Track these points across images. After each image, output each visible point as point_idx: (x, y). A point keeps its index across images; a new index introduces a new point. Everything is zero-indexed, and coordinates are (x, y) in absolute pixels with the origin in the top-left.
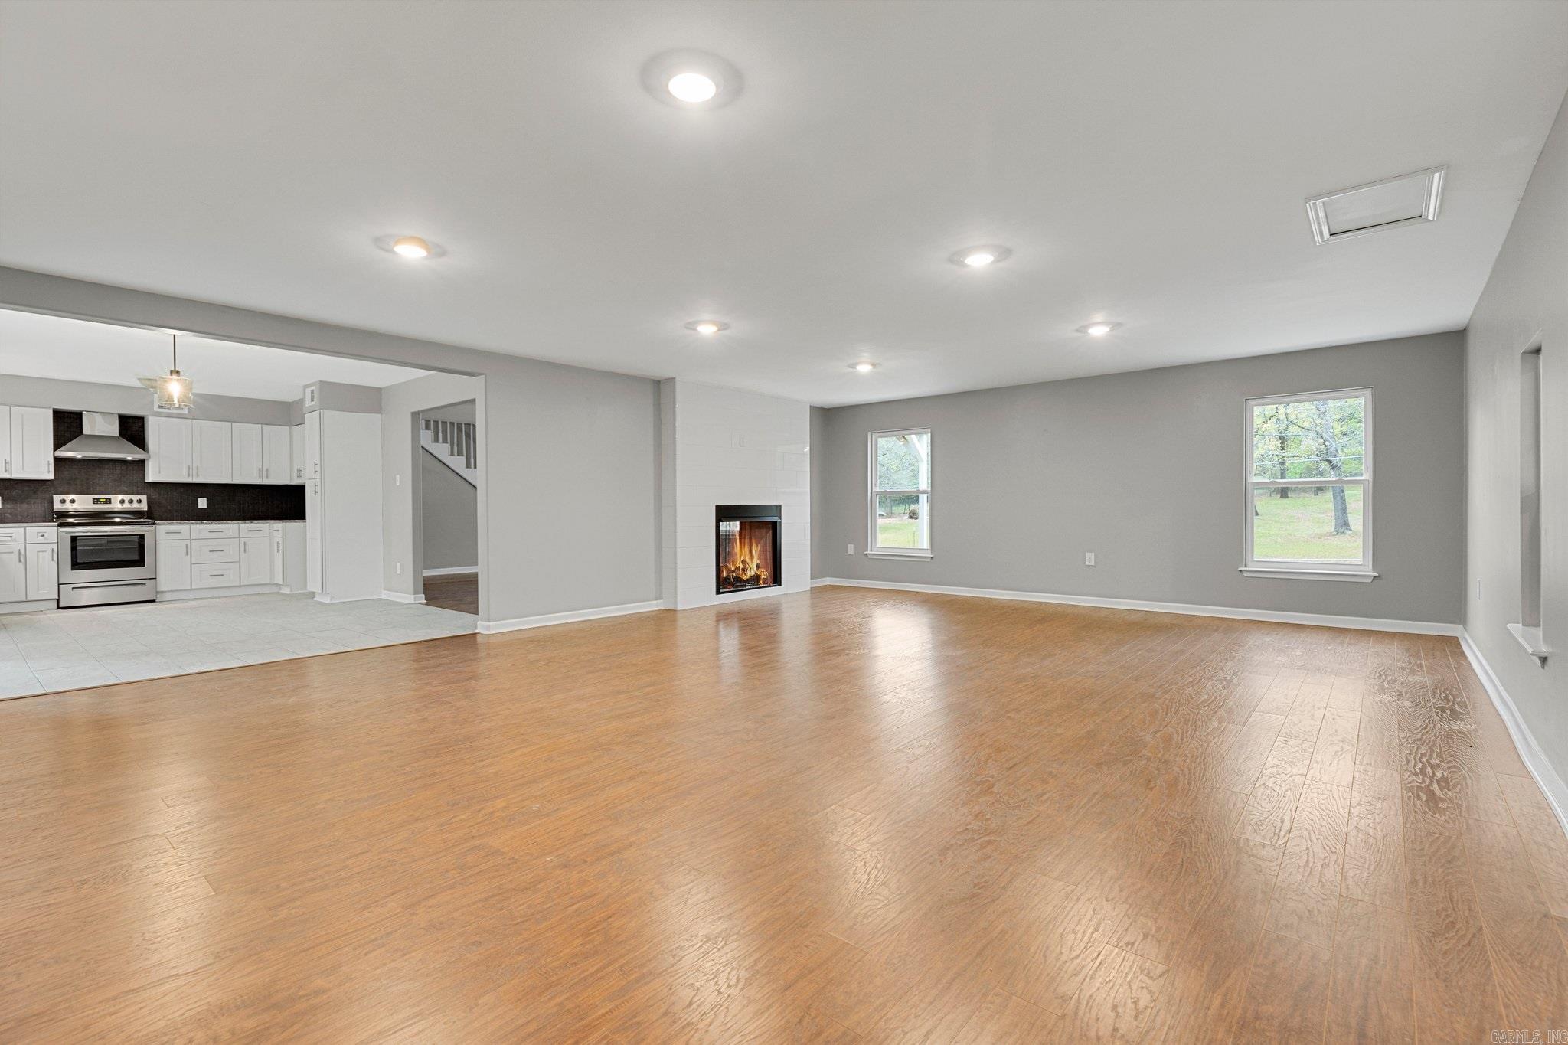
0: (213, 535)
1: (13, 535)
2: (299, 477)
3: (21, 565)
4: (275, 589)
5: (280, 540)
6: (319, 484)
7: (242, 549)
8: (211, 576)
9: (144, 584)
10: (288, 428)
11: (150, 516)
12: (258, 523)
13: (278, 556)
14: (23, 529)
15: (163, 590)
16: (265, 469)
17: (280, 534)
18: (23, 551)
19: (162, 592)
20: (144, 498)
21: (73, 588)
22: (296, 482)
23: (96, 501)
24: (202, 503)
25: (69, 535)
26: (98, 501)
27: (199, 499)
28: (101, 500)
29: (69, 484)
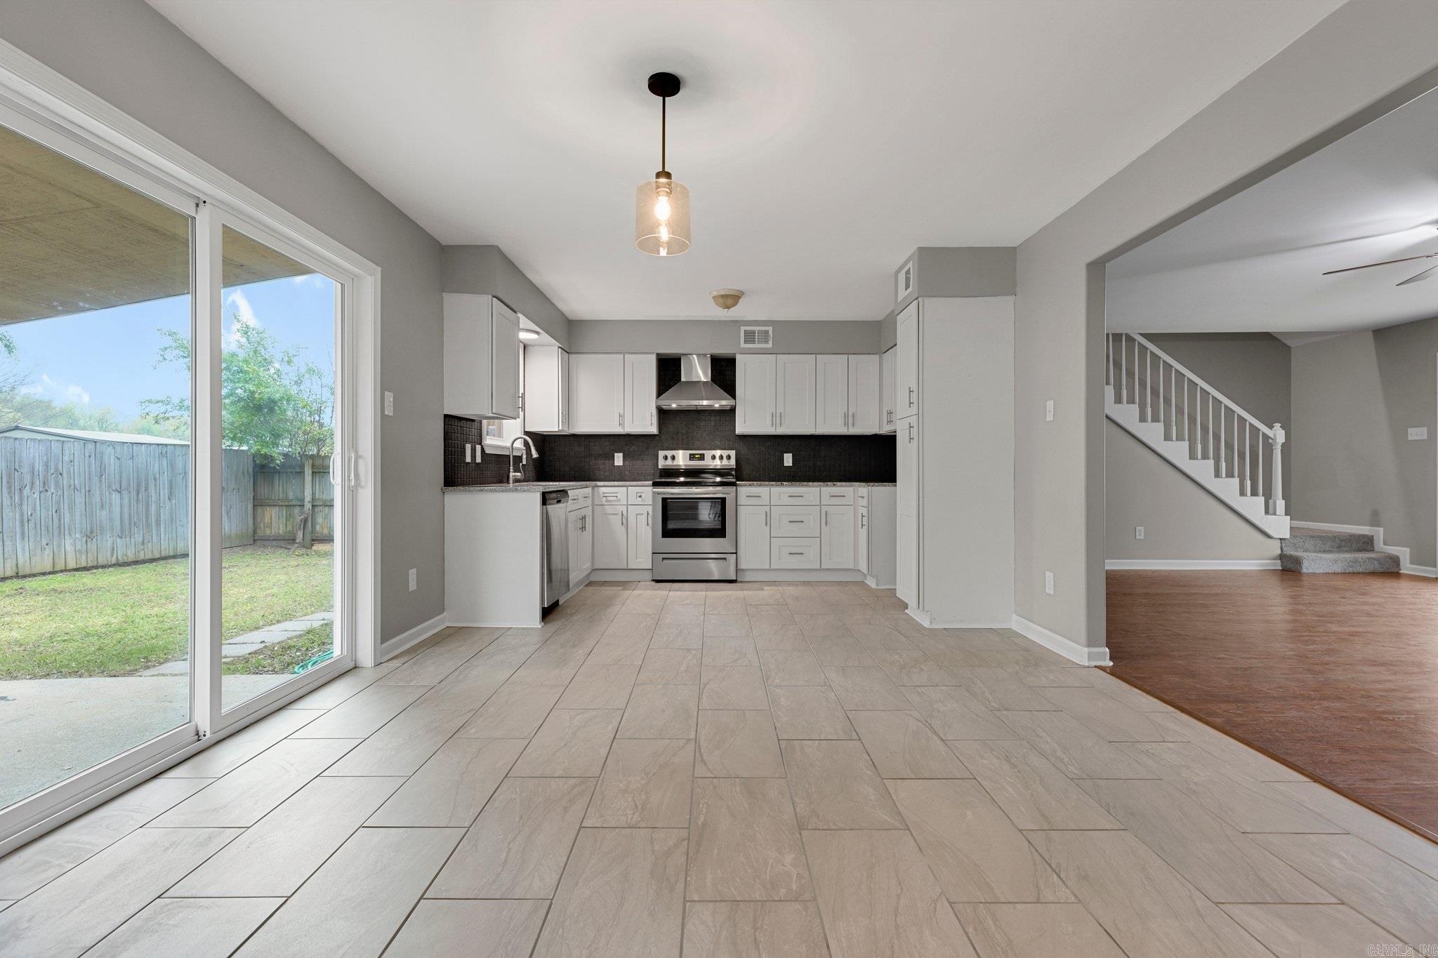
0: (792, 501)
1: (618, 495)
2: (889, 422)
3: (623, 528)
4: (859, 578)
5: (865, 511)
6: (915, 425)
7: (823, 520)
8: (790, 554)
9: (725, 559)
10: (878, 356)
11: (738, 475)
12: (841, 486)
13: (863, 533)
14: (625, 488)
15: (744, 568)
16: (850, 414)
17: (864, 502)
18: (625, 513)
19: (743, 570)
20: (733, 453)
21: (663, 559)
22: (885, 430)
23: (692, 457)
24: (788, 460)
25: (660, 497)
26: (694, 457)
27: (785, 454)
28: (697, 456)
29: (673, 438)
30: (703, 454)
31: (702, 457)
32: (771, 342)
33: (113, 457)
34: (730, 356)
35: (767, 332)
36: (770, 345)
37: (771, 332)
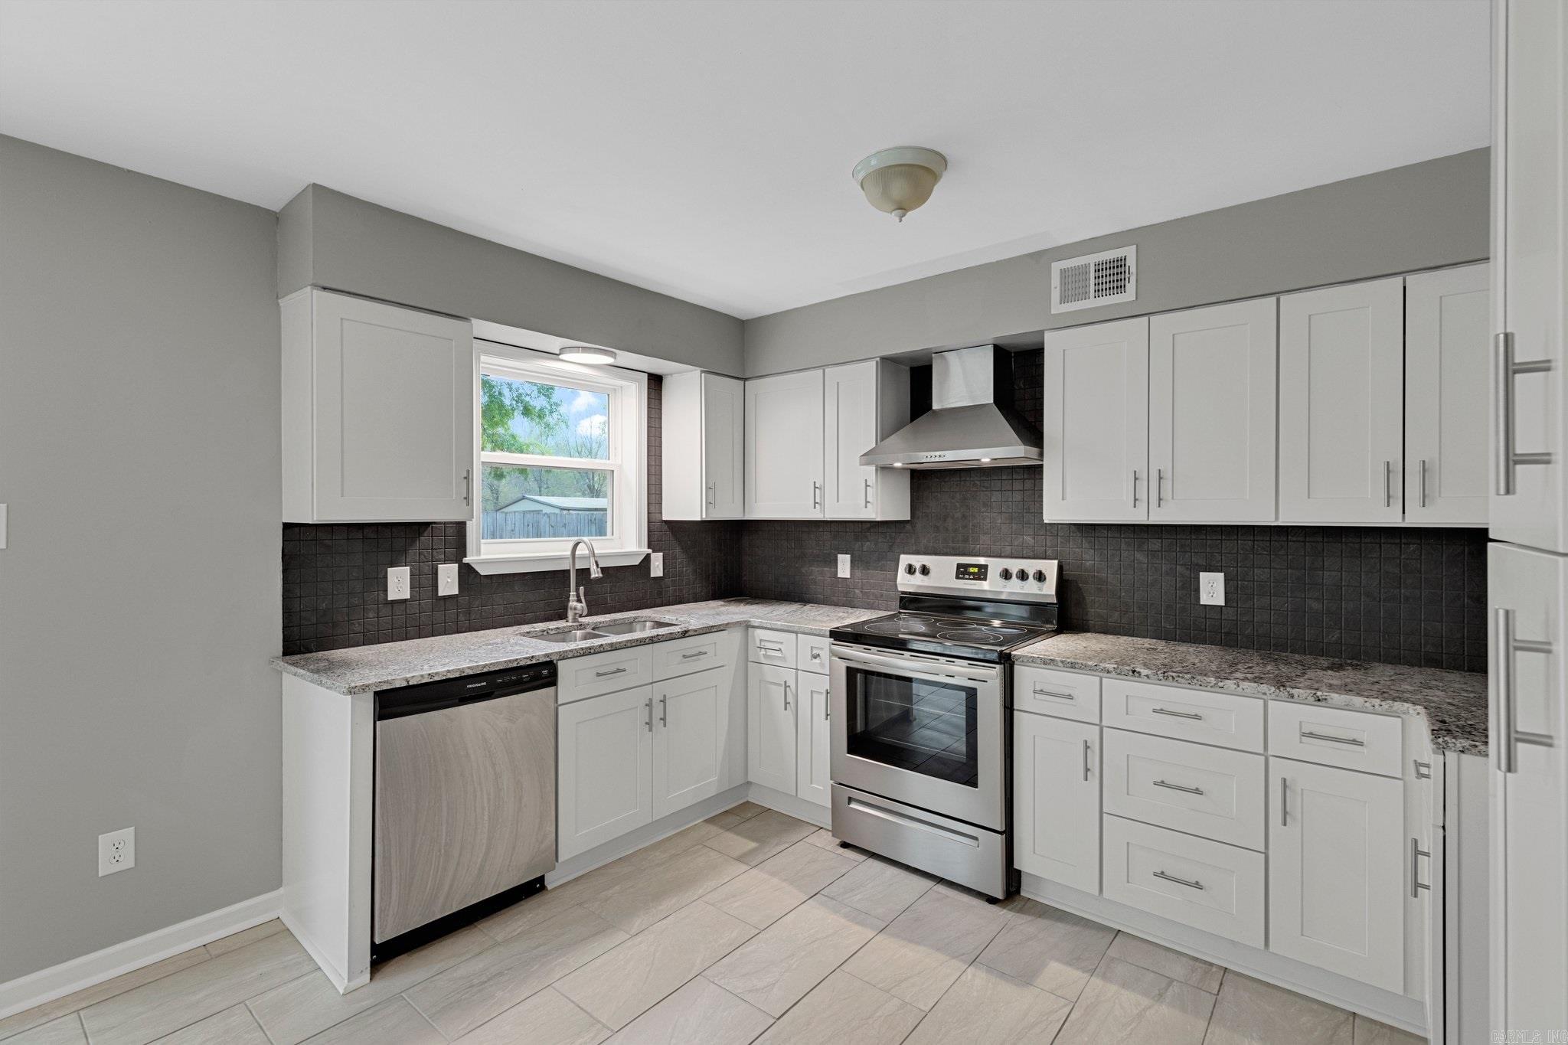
1: (783, 647)
3: (790, 716)
18: (792, 685)
20: (1047, 568)
23: (962, 571)
24: (1212, 589)
25: (842, 666)
26: (966, 573)
27: (1202, 574)
28: (972, 570)
29: (937, 529)
30: (986, 567)
31: (982, 573)
32: (1131, 287)
33: (547, 525)
34: (1029, 342)
35: (1121, 263)
36: (1130, 294)
37: (1131, 262)
